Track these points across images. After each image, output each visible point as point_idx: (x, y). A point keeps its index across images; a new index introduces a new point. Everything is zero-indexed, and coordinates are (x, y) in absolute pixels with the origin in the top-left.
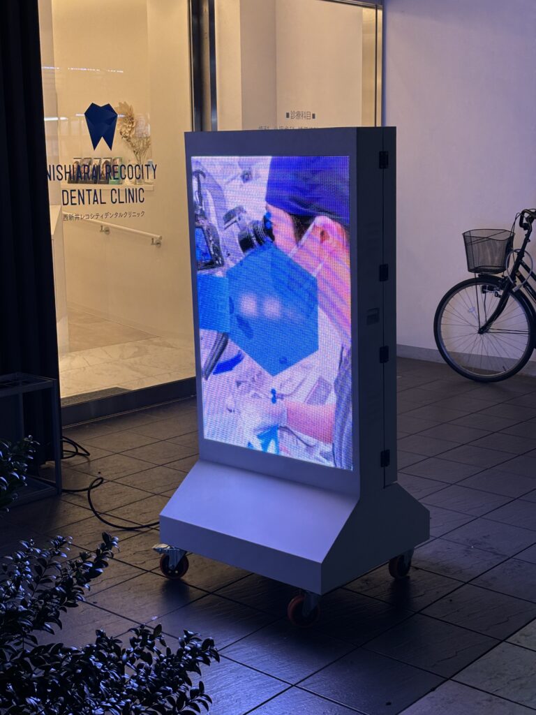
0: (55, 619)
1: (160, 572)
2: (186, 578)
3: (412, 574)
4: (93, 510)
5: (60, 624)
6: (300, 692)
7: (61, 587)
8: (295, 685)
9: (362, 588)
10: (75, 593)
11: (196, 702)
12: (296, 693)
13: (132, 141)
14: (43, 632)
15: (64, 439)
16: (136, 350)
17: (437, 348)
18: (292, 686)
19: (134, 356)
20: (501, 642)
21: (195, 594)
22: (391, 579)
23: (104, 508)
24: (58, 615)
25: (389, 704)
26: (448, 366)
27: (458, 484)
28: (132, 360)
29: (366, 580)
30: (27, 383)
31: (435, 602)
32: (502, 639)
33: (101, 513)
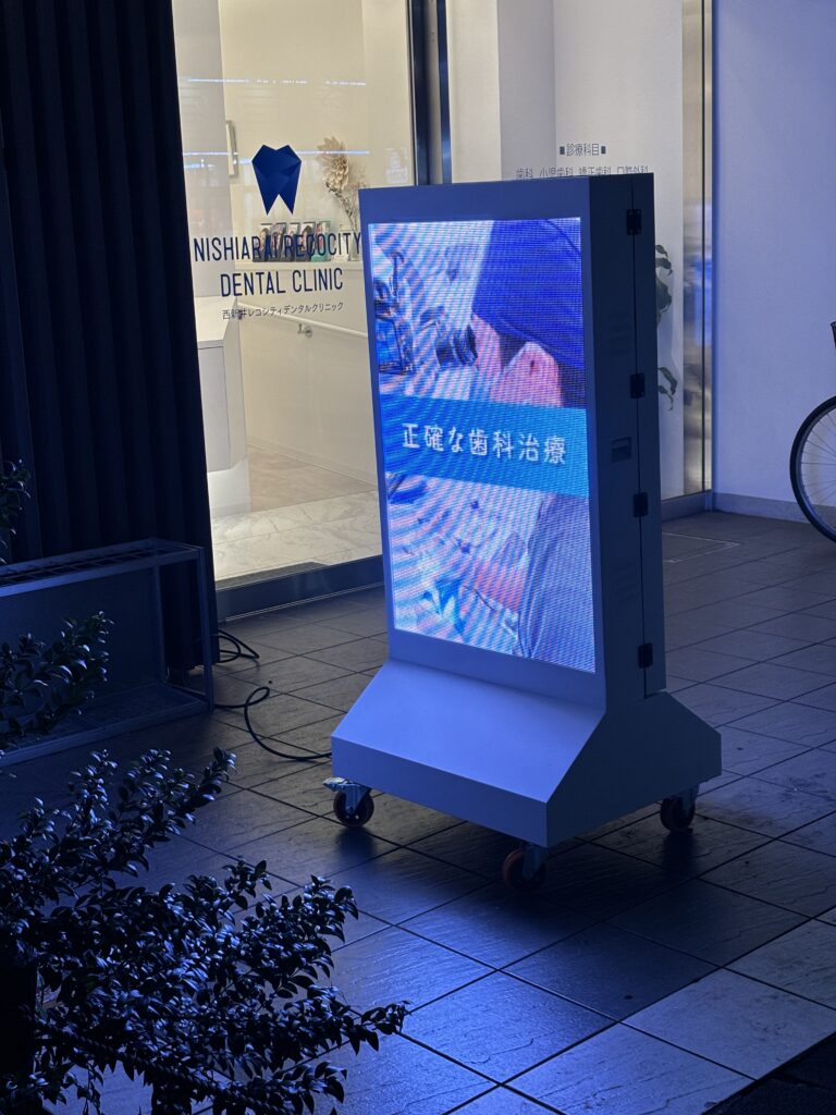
0: (138, 857)
1: (335, 818)
2: (370, 826)
3: (697, 826)
4: (251, 731)
5: (146, 864)
6: (504, 978)
7: (150, 815)
8: (499, 970)
9: (620, 843)
10: (166, 822)
11: (314, 965)
12: (500, 980)
13: (344, 195)
14: (125, 873)
15: (220, 634)
16: (348, 508)
17: (794, 500)
18: (496, 970)
19: (342, 517)
20: (810, 919)
21: (382, 847)
22: (665, 832)
23: (271, 731)
24: (142, 850)
25: (629, 997)
26: (812, 526)
27: (795, 700)
28: (339, 523)
29: (629, 833)
30: (162, 552)
31: (723, 864)
32: (812, 916)
33: (264, 738)
